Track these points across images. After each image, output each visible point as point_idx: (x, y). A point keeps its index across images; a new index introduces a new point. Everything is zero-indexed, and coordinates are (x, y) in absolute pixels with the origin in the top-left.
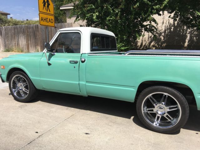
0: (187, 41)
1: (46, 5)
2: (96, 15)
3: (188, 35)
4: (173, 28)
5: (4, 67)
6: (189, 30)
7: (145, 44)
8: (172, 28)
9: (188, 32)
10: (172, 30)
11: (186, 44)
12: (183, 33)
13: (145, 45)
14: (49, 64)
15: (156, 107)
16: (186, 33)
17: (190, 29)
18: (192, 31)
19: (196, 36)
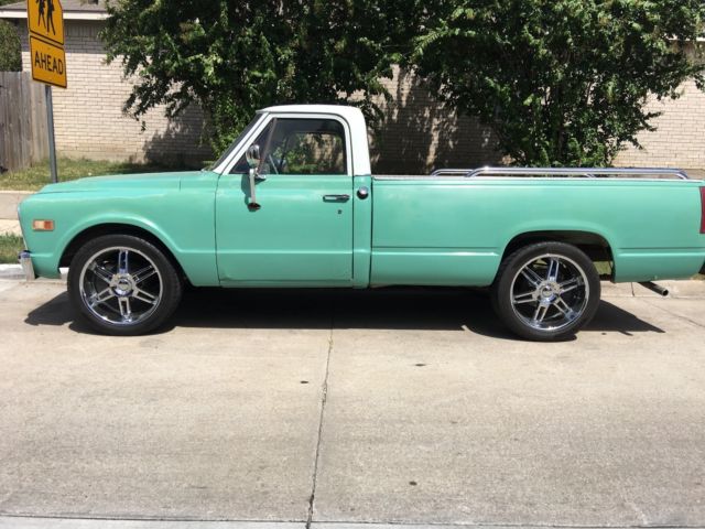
0: (432, 149)
1: (46, 10)
2: (215, 63)
3: (434, 134)
4: (396, 111)
5: (47, 224)
6: (436, 121)
7: (322, 155)
8: (393, 113)
9: (434, 127)
10: (395, 117)
11: (431, 158)
12: (422, 129)
13: (321, 159)
14: (254, 207)
15: (538, 287)
16: (429, 129)
17: (438, 118)
18: (444, 123)
19: (455, 136)
